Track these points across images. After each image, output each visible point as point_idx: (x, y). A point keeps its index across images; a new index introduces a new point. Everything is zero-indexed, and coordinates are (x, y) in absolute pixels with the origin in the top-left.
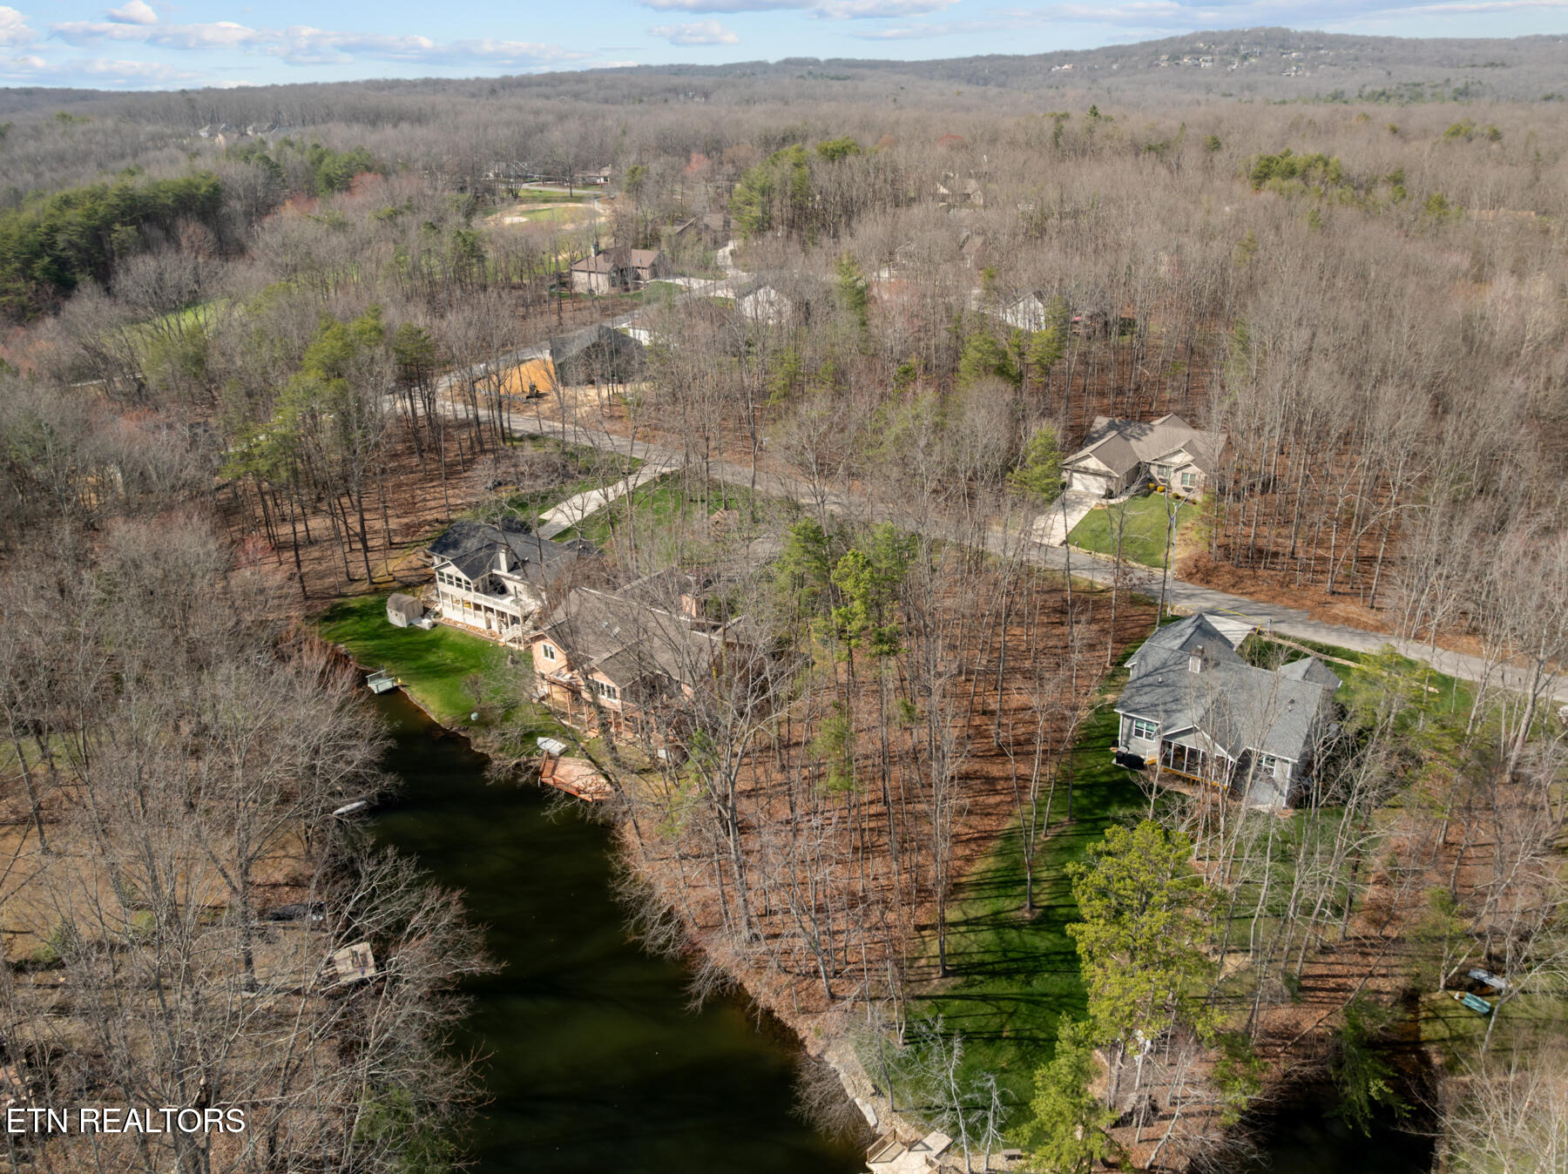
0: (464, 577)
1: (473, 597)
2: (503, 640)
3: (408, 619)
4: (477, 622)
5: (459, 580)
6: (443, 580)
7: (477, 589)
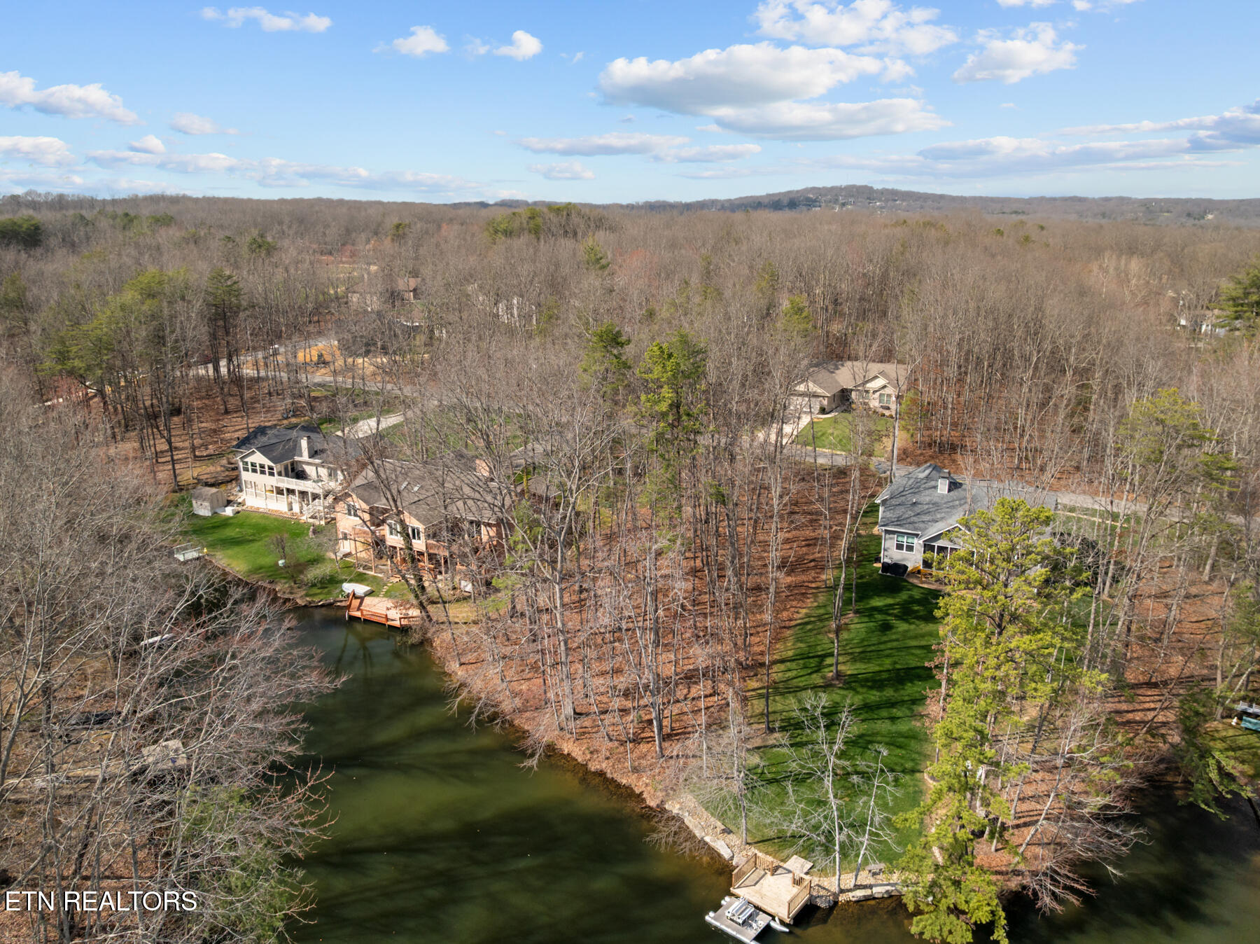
0: (267, 462)
1: (276, 481)
2: (304, 518)
3: (212, 508)
4: (279, 506)
5: (262, 466)
6: (246, 470)
7: (280, 474)
